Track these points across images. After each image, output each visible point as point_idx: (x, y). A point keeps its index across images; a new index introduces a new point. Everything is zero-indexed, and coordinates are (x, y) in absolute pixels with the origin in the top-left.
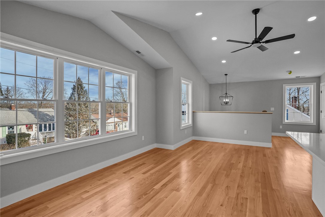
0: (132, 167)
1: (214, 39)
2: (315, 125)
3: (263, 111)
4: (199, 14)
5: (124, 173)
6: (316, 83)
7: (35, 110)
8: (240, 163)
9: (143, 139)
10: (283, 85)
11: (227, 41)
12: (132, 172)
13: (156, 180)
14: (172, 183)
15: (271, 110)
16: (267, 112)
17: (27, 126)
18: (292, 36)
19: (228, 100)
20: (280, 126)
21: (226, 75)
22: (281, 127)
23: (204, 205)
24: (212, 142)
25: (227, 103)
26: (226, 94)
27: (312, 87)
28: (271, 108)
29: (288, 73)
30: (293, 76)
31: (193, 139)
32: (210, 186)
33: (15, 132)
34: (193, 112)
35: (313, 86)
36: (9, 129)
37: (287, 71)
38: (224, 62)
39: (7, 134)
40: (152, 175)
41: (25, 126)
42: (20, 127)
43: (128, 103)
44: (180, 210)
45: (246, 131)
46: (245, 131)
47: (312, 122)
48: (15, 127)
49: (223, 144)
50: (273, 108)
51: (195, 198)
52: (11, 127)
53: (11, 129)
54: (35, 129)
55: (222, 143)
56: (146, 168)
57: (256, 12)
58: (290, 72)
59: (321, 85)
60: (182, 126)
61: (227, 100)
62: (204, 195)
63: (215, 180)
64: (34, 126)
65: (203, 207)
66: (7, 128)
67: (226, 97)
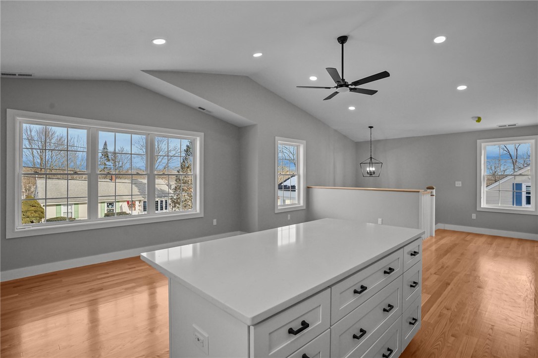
4: (258, 55)
7: (140, 182)
9: (215, 224)
10: (478, 141)
15: (456, 186)
17: (128, 203)
18: (385, 75)
19: (374, 169)
20: (473, 214)
21: (371, 127)
22: (474, 216)
25: (371, 174)
26: (371, 158)
27: (532, 143)
28: (456, 182)
29: (475, 121)
33: (114, 212)
34: (307, 187)
36: (108, 206)
37: (473, 118)
38: (352, 108)
39: (106, 212)
41: (126, 203)
42: (120, 204)
45: (381, 219)
46: (379, 219)
47: (534, 209)
48: (114, 204)
50: (460, 182)
52: (110, 204)
53: (110, 206)
54: (139, 208)
57: (343, 40)
58: (479, 119)
60: (279, 208)
61: (372, 169)
64: (137, 203)
66: (106, 204)
67: (371, 164)
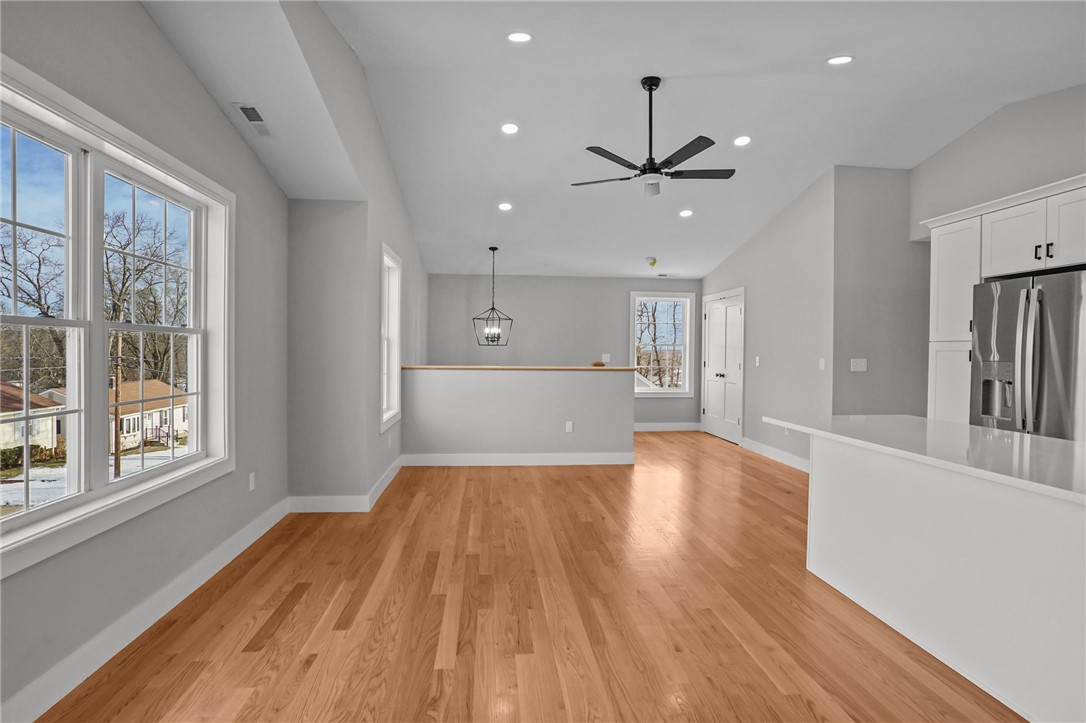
0: (264, 617)
1: (510, 129)
2: (692, 396)
3: (595, 365)
4: (520, 37)
5: (253, 647)
6: (694, 294)
8: (603, 518)
9: (252, 487)
10: (633, 292)
11: (588, 149)
12: (283, 636)
13: (414, 640)
14: (482, 630)
15: (604, 361)
16: (603, 365)
19: (498, 331)
21: (493, 249)
23: (641, 668)
24: (470, 467)
25: (495, 339)
26: (493, 309)
27: (687, 302)
28: (603, 355)
29: (647, 263)
30: (653, 272)
31: (405, 465)
32: (596, 605)
34: (402, 369)
35: (688, 300)
37: (647, 258)
38: (505, 207)
40: (379, 620)
43: (192, 331)
44: (596, 710)
45: (571, 423)
46: (566, 423)
47: (687, 390)
49: (509, 468)
50: (608, 355)
51: (598, 656)
55: (505, 467)
56: (327, 602)
57: (651, 83)
58: (654, 262)
59: (706, 299)
60: (384, 419)
61: (495, 330)
62: (611, 637)
63: (591, 583)
65: (642, 673)
67: (494, 320)
